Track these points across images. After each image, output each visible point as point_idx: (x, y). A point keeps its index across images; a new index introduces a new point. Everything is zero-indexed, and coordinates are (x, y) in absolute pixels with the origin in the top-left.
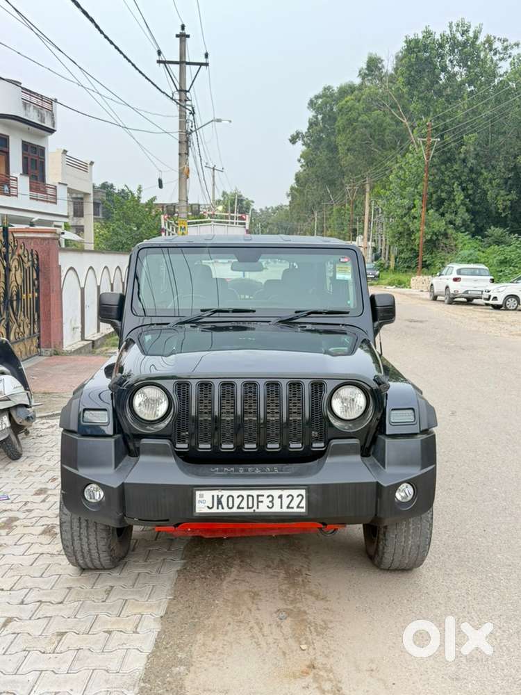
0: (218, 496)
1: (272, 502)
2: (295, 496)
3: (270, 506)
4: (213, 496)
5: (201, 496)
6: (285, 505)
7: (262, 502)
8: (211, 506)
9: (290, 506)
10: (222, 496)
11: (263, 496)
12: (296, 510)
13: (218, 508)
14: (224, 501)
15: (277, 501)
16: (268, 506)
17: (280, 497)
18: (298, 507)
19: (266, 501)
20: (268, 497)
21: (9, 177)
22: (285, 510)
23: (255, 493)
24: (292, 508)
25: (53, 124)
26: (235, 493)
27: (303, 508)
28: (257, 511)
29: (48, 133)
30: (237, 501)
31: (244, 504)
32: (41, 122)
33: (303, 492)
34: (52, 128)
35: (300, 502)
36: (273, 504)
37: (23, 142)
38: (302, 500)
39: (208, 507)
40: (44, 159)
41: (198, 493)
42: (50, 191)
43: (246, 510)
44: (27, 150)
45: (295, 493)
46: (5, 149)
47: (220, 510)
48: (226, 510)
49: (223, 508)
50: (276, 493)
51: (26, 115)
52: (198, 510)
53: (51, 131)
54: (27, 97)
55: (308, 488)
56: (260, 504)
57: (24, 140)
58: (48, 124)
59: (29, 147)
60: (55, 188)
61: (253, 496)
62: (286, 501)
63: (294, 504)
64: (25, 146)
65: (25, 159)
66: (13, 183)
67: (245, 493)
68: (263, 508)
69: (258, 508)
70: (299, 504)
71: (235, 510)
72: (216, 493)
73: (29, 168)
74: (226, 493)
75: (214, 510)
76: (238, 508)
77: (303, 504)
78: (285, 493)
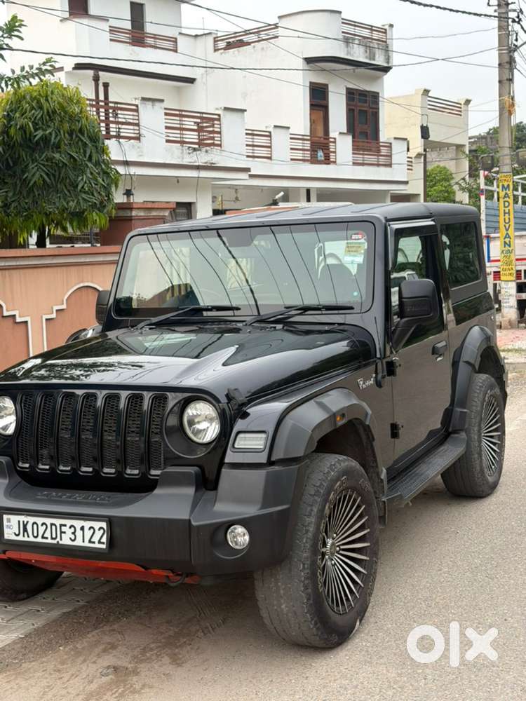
0: (23, 522)
1: (74, 533)
2: (97, 529)
3: (73, 538)
4: (19, 522)
5: (9, 520)
6: (87, 539)
7: (65, 533)
8: (17, 533)
9: (92, 540)
10: (27, 522)
11: (65, 525)
12: (97, 545)
13: (24, 536)
14: (29, 527)
15: (79, 533)
16: (70, 538)
17: (82, 528)
18: (100, 542)
19: (69, 531)
20: (70, 527)
21: (328, 139)
22: (87, 544)
23: (58, 522)
24: (94, 543)
25: (388, 59)
26: (40, 520)
27: (103, 543)
28: (60, 542)
29: (381, 73)
30: (42, 529)
31: (48, 534)
32: (370, 59)
33: (104, 525)
34: (386, 65)
35: (102, 537)
36: (75, 536)
37: (347, 89)
38: (103, 534)
39: (15, 534)
40: (378, 109)
41: (5, 517)
42: (384, 151)
43: (49, 541)
44: (353, 99)
45: (97, 525)
46: (322, 102)
47: (26, 539)
48: (32, 539)
49: (28, 536)
50: (78, 524)
51: (348, 53)
52: (6, 537)
53: (386, 70)
54: (350, 29)
55: (110, 521)
56: (63, 535)
57: (348, 86)
58: (380, 61)
59: (357, 97)
60: (390, 146)
61: (55, 525)
62: (88, 533)
63: (96, 539)
64: (351, 94)
65: (350, 111)
66: (332, 146)
67: (48, 521)
68: (66, 540)
69: (61, 539)
70: (100, 539)
71: (39, 540)
72: (22, 518)
73: (356, 123)
74: (31, 520)
75: (20, 538)
76: (43, 537)
77: (104, 540)
78: (87, 524)
